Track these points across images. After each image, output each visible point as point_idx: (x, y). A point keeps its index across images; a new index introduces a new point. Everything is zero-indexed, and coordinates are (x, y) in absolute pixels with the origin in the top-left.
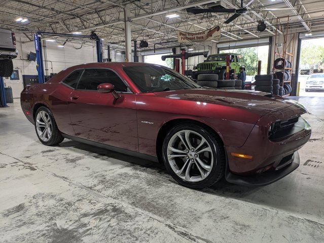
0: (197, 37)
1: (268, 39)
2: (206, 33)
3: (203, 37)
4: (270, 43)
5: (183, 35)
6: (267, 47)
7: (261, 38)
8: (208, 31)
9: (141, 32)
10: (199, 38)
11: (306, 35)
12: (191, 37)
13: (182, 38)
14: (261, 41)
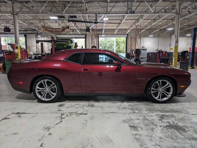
0: (55, 31)
1: (85, 35)
2: (61, 29)
3: (59, 31)
4: (85, 38)
5: (45, 28)
6: (84, 39)
7: (81, 34)
8: (63, 28)
9: (8, 21)
10: (57, 31)
11: (103, 36)
12: (51, 30)
13: (44, 30)
14: (80, 36)
